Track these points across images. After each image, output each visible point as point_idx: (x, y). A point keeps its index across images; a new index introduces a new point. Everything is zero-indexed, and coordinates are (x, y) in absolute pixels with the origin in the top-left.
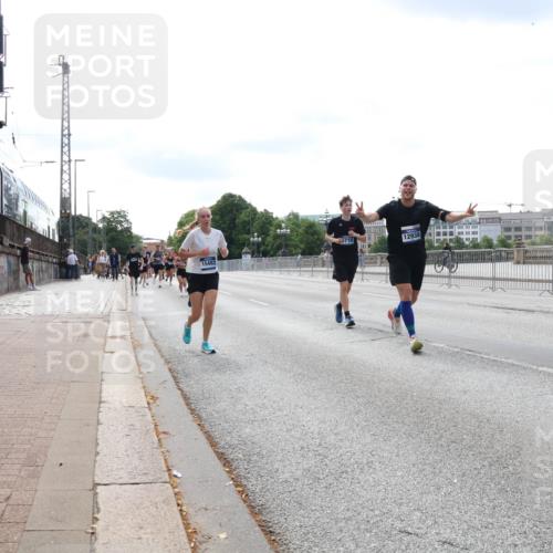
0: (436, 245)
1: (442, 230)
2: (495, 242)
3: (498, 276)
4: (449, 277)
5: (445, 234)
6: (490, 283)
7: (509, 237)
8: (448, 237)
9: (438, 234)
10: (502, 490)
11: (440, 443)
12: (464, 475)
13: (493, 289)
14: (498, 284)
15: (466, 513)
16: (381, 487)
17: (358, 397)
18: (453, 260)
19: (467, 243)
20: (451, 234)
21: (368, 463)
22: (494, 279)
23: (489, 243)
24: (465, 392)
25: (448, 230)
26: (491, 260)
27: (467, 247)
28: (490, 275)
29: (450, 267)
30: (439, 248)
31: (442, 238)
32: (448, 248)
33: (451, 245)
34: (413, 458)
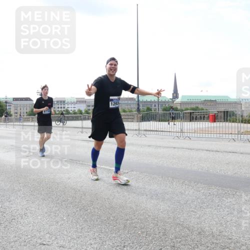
0: (57, 112)
1: (60, 106)
2: (83, 112)
3: (84, 126)
4: (63, 127)
5: (61, 108)
6: (81, 130)
7: (89, 110)
8: (63, 109)
9: (58, 108)
10: (86, 221)
11: (58, 202)
12: (68, 216)
13: (82, 132)
14: (84, 130)
15: (70, 232)
16: (31, 225)
17: (20, 183)
18: (65, 119)
19: (71, 112)
20: (64, 108)
21: (24, 214)
22: (82, 128)
23: (81, 112)
24: (69, 178)
25: (63, 106)
26: (81, 120)
27: (71, 114)
28: (81, 126)
29: (63, 123)
30: (58, 114)
31: (60, 109)
32: (62, 114)
33: (64, 113)
34: (46, 210)
